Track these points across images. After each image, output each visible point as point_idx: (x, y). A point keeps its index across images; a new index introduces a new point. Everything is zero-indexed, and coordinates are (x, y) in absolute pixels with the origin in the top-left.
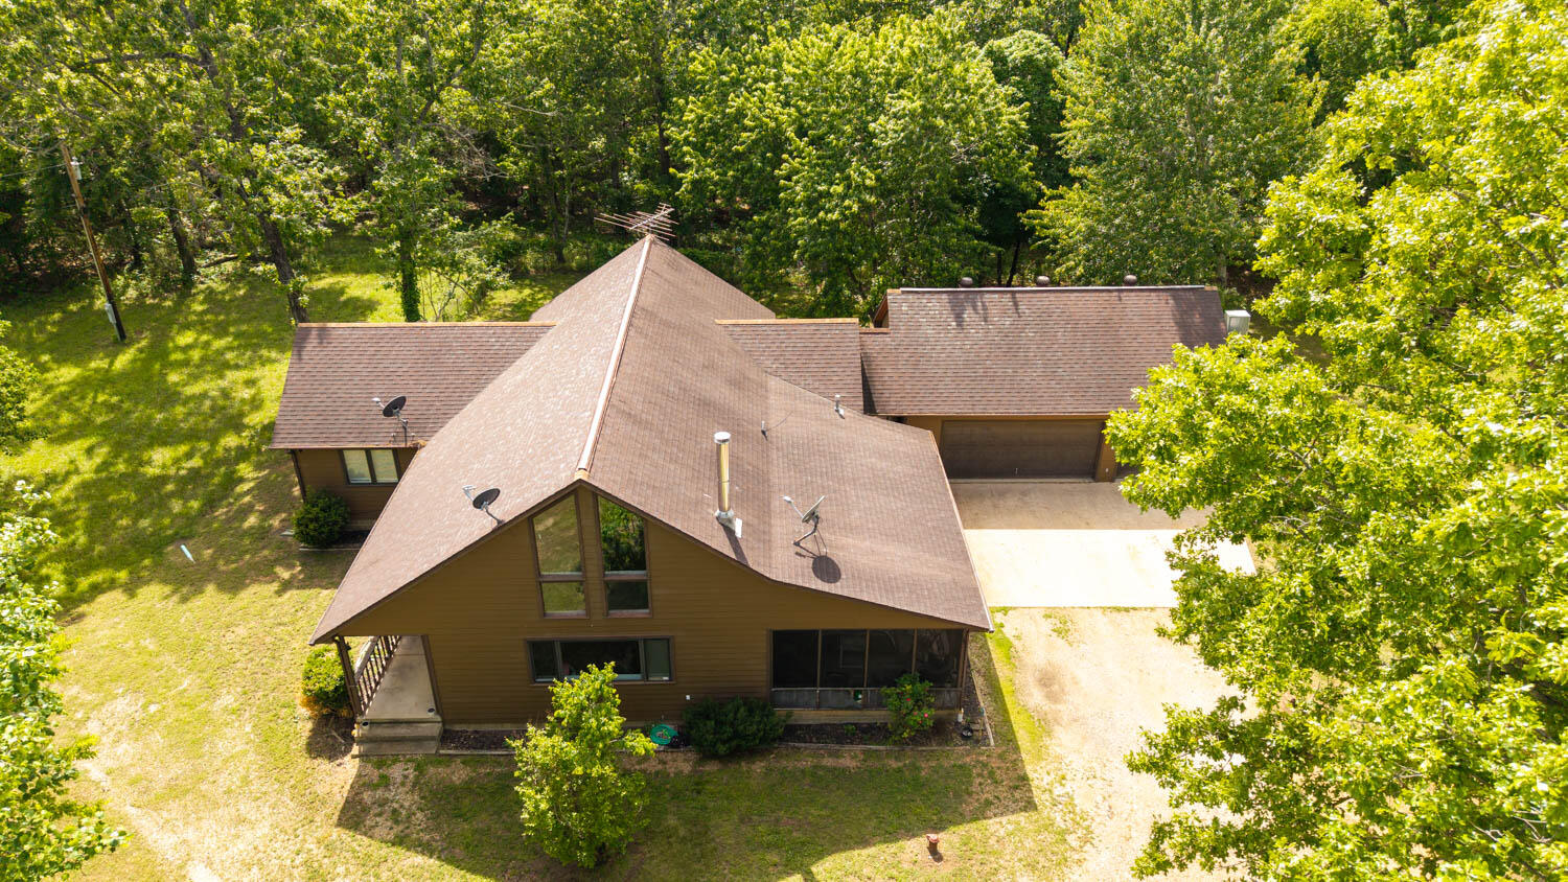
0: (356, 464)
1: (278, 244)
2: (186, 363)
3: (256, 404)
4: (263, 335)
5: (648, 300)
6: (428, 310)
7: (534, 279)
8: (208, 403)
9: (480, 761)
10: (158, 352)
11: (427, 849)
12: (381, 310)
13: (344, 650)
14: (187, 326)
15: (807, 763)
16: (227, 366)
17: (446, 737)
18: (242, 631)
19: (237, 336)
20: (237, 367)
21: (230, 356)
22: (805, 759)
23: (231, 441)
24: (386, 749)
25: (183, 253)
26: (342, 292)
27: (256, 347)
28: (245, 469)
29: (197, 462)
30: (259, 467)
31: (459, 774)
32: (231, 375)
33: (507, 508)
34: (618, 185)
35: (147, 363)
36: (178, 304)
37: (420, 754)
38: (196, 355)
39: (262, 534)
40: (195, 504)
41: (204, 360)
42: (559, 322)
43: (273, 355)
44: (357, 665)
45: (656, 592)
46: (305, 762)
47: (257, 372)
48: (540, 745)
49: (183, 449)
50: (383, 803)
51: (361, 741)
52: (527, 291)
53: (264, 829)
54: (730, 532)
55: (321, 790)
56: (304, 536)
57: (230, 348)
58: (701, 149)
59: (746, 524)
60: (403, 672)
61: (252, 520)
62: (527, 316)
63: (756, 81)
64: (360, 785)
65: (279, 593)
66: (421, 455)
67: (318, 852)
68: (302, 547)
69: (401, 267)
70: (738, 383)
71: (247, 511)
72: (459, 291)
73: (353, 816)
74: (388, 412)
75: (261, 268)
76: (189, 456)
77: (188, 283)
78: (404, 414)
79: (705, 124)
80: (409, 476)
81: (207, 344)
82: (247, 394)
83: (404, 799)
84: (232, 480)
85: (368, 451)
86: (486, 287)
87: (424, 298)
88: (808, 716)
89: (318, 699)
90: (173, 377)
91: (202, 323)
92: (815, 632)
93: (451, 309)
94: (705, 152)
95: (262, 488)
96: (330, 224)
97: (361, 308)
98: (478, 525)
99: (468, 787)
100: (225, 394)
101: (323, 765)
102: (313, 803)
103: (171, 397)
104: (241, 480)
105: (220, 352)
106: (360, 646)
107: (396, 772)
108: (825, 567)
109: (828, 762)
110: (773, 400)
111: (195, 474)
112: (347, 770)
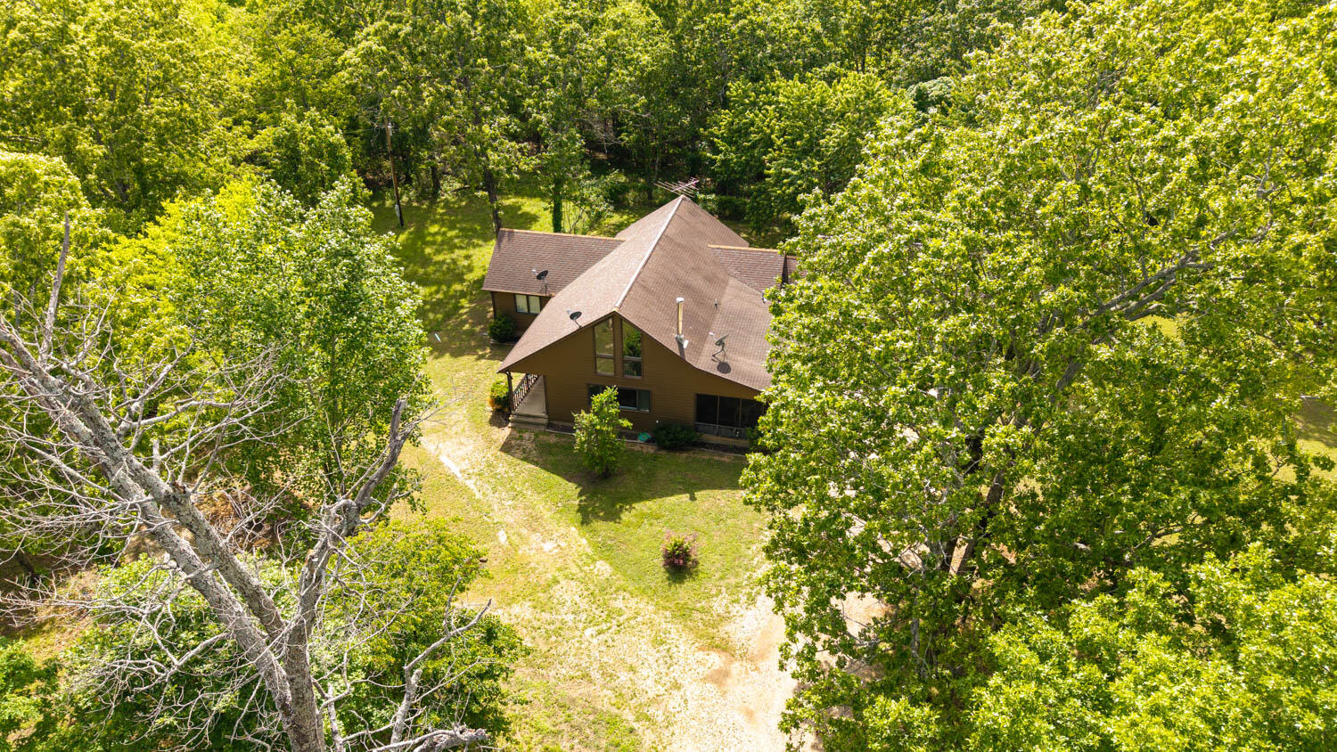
0: (521, 303)
1: (490, 181)
2: (434, 243)
3: (470, 269)
4: (475, 231)
5: (670, 233)
6: (566, 225)
7: (631, 209)
8: (445, 267)
9: (564, 436)
10: (420, 235)
11: (536, 463)
12: (541, 221)
13: (510, 378)
14: (434, 222)
15: (706, 457)
16: (455, 247)
17: (549, 425)
18: (463, 374)
19: (461, 230)
20: (461, 248)
21: (456, 241)
22: (705, 455)
23: (457, 287)
24: (523, 426)
25: (434, 176)
26: (519, 208)
27: (470, 238)
28: (464, 302)
29: (440, 296)
30: (471, 301)
31: (553, 439)
32: (457, 252)
33: (584, 321)
34: (695, 150)
35: (414, 241)
36: (430, 207)
37: (537, 430)
38: (439, 238)
39: (471, 334)
40: (439, 316)
41: (443, 243)
42: (628, 239)
43: (480, 242)
44: (514, 388)
45: (645, 368)
46: (488, 427)
47: (471, 251)
48: (584, 418)
49: (434, 288)
50: (520, 446)
51: (513, 422)
52: (625, 217)
53: (471, 448)
54: (680, 345)
55: (494, 437)
56: (493, 335)
57: (457, 237)
58: (729, 141)
59: (690, 344)
60: (534, 396)
61: (467, 327)
62: (614, 235)
63: (765, 104)
64: (510, 438)
65: (478, 359)
66: (552, 300)
67: (492, 459)
68: (492, 341)
69: (554, 198)
70: (710, 279)
71: (465, 322)
72: (585, 216)
73: (507, 448)
74: (539, 277)
75: (480, 193)
76: (437, 292)
77: (435, 195)
78: (547, 280)
79: (735, 127)
80: (545, 310)
81: (444, 233)
82: (466, 263)
83: (529, 445)
84: (458, 308)
85: (528, 296)
86: (599, 216)
87: (565, 216)
88: (714, 439)
89: (496, 401)
90: (428, 250)
91: (443, 220)
92: (715, 397)
93: (579, 225)
94: (730, 143)
95: (472, 312)
96: (520, 172)
97: (530, 219)
98: (571, 327)
99: (555, 445)
100: (454, 261)
101: (495, 429)
102: (491, 442)
103: (426, 261)
104: (462, 307)
105: (451, 239)
106: (518, 377)
107: (526, 435)
108: (724, 367)
109: (717, 458)
110: (728, 290)
111: (439, 302)
112: (504, 433)
